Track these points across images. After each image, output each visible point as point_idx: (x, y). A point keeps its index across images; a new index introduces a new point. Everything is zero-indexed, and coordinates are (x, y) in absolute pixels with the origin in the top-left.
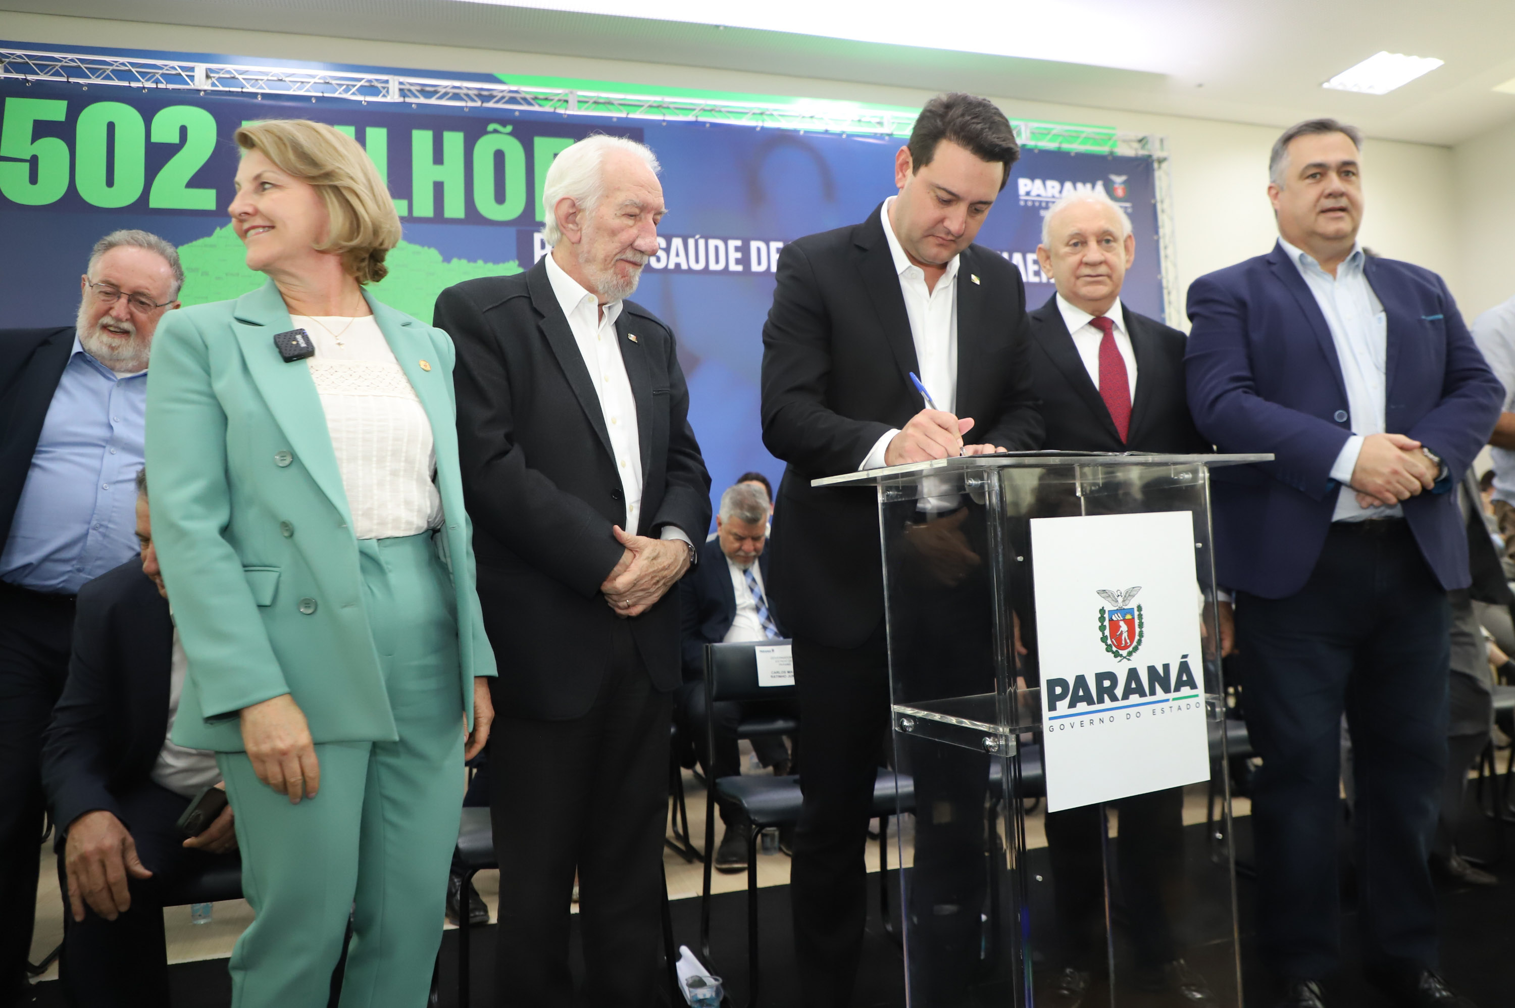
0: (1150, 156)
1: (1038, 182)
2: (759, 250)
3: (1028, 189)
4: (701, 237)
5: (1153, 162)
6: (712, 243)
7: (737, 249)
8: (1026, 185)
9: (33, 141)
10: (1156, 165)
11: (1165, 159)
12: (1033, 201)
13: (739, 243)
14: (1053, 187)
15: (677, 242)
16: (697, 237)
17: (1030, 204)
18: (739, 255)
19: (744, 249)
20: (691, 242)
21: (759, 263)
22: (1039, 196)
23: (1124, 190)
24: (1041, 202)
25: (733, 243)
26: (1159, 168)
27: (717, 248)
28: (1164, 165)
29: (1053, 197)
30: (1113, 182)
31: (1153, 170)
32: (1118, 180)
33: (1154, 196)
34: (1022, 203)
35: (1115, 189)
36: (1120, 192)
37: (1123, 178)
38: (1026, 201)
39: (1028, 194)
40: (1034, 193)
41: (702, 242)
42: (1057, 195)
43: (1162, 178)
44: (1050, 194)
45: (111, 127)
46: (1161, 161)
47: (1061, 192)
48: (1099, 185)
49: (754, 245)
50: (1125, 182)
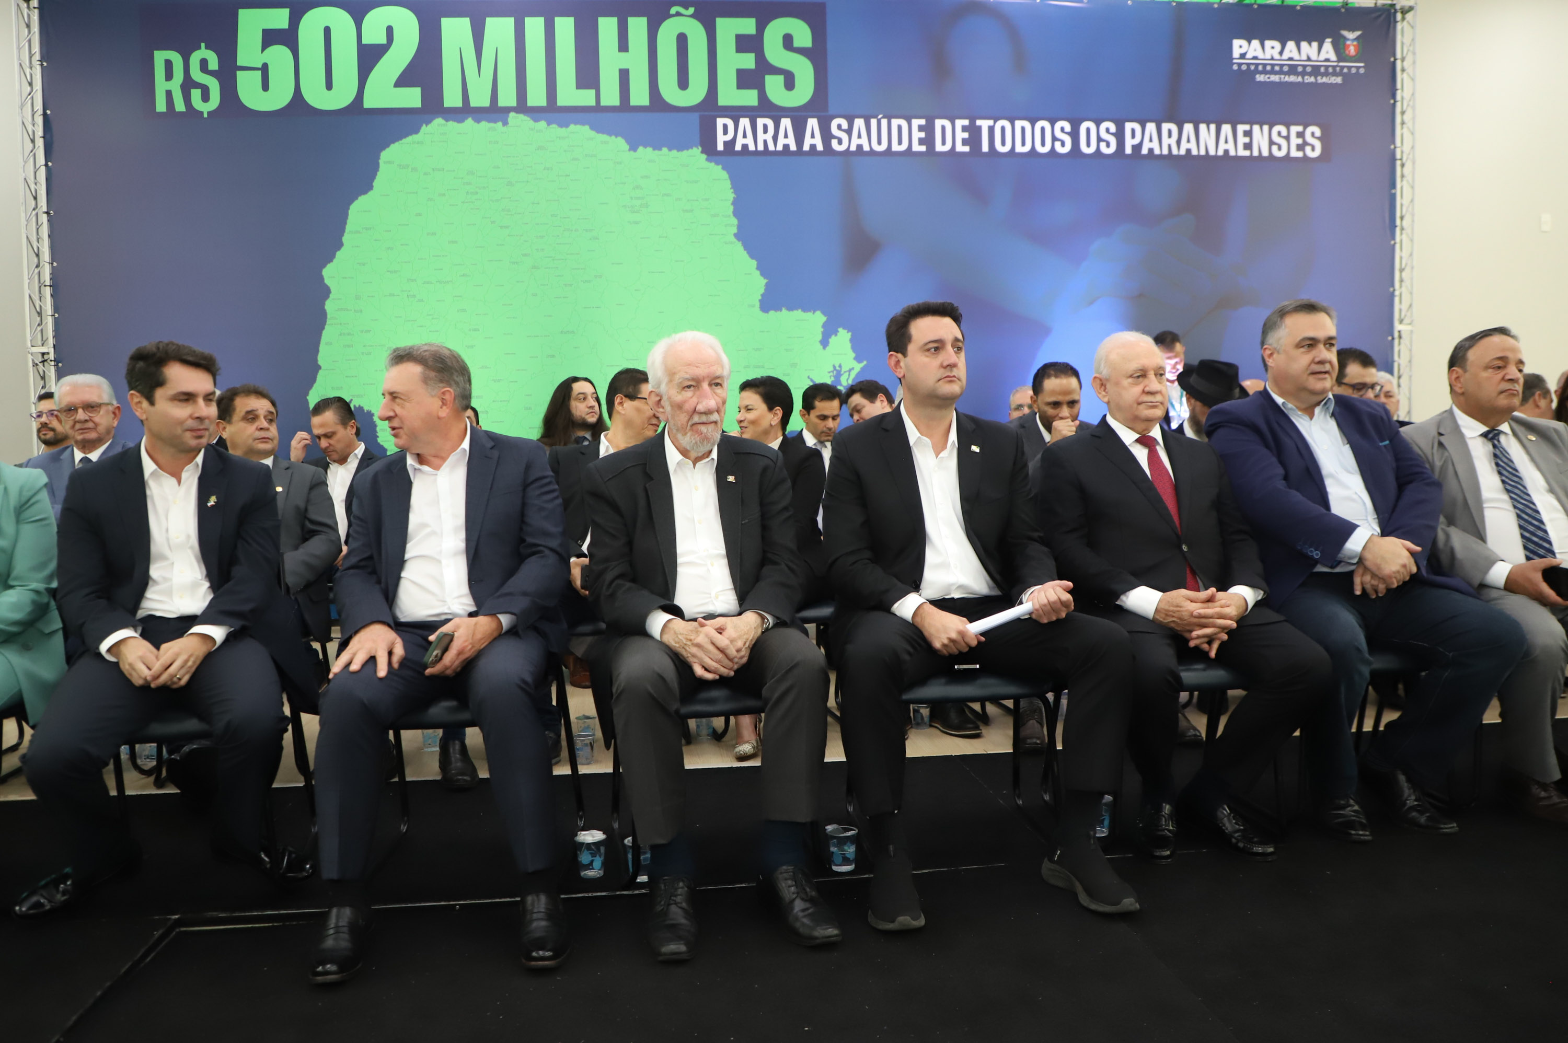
0: (1393, 5)
1: (1256, 43)
2: (943, 128)
3: (1243, 51)
4: (883, 117)
5: (1396, 11)
6: (895, 122)
7: (921, 128)
8: (1241, 47)
9: (263, 50)
10: (1399, 16)
11: (1411, 9)
12: (1248, 65)
13: (923, 122)
14: (1273, 48)
15: (859, 123)
16: (880, 116)
17: (1244, 67)
18: (923, 135)
19: (928, 129)
20: (874, 122)
21: (944, 143)
22: (1255, 58)
23: (1356, 47)
24: (1257, 65)
25: (916, 123)
26: (1403, 19)
27: (900, 128)
28: (1409, 16)
29: (1272, 59)
30: (1345, 39)
31: (1396, 22)
32: (1351, 35)
33: (1394, 55)
34: (1235, 67)
35: (1346, 47)
36: (1352, 50)
37: (1358, 33)
38: (1240, 65)
39: (1243, 56)
40: (1249, 56)
41: (884, 122)
42: (1277, 56)
43: (1404, 32)
44: (1269, 57)
45: (327, 31)
46: (1404, 11)
47: (1281, 53)
48: (1328, 45)
49: (939, 123)
50: (1357, 39)
